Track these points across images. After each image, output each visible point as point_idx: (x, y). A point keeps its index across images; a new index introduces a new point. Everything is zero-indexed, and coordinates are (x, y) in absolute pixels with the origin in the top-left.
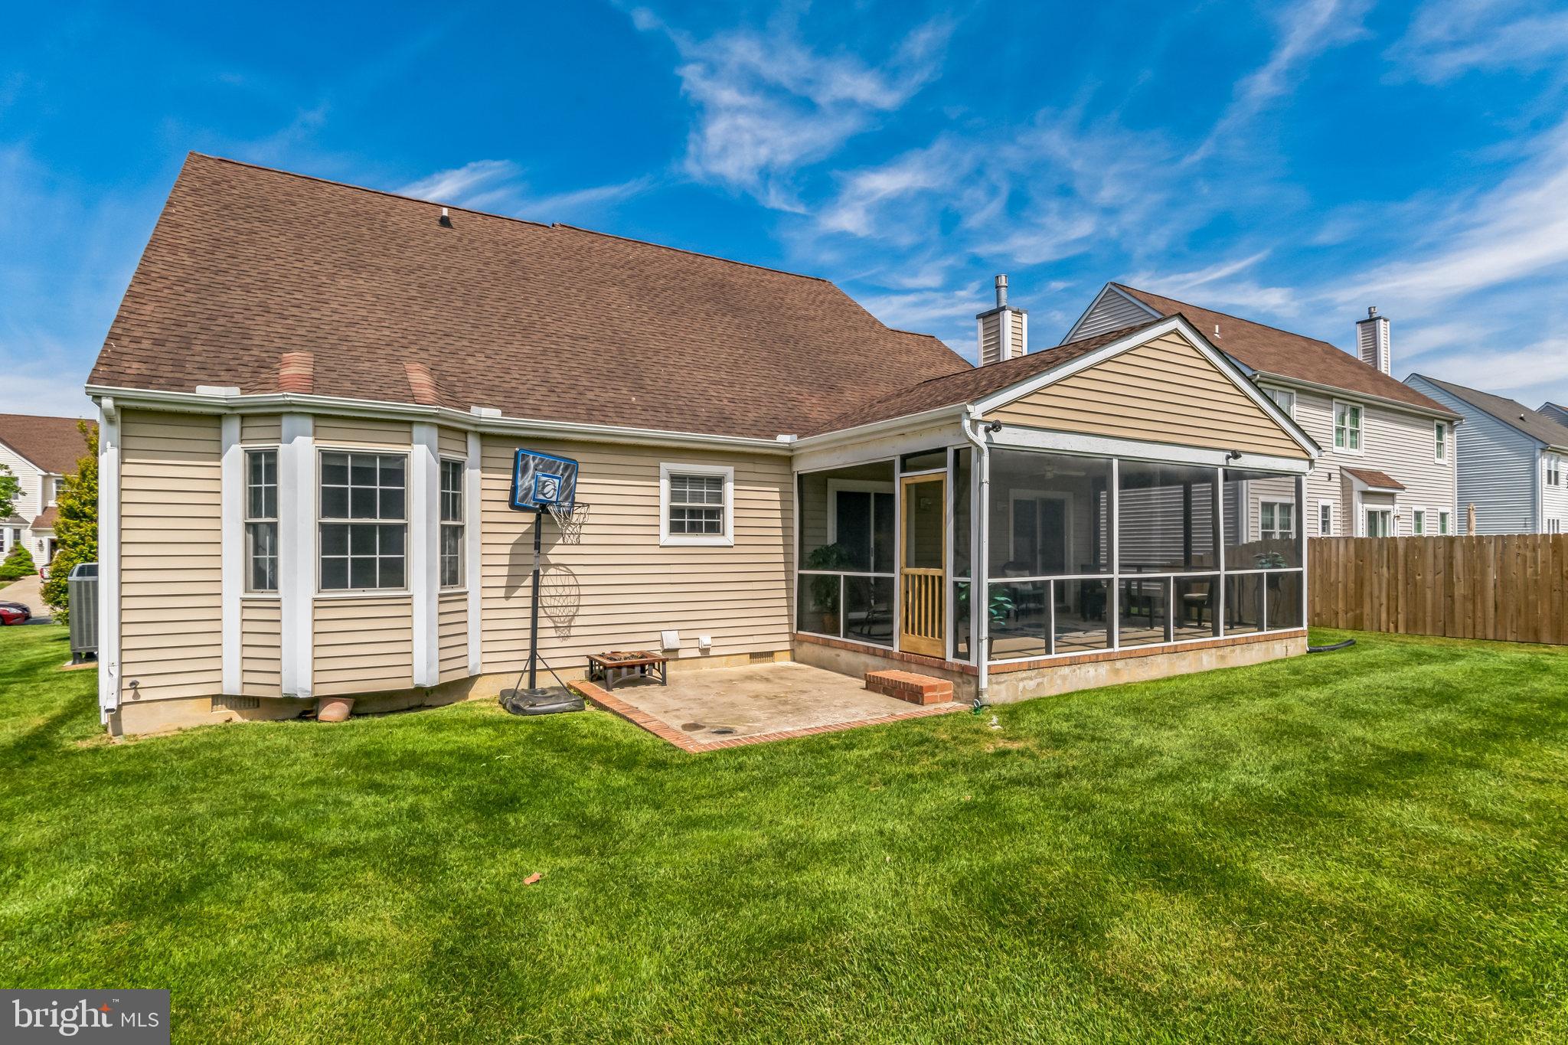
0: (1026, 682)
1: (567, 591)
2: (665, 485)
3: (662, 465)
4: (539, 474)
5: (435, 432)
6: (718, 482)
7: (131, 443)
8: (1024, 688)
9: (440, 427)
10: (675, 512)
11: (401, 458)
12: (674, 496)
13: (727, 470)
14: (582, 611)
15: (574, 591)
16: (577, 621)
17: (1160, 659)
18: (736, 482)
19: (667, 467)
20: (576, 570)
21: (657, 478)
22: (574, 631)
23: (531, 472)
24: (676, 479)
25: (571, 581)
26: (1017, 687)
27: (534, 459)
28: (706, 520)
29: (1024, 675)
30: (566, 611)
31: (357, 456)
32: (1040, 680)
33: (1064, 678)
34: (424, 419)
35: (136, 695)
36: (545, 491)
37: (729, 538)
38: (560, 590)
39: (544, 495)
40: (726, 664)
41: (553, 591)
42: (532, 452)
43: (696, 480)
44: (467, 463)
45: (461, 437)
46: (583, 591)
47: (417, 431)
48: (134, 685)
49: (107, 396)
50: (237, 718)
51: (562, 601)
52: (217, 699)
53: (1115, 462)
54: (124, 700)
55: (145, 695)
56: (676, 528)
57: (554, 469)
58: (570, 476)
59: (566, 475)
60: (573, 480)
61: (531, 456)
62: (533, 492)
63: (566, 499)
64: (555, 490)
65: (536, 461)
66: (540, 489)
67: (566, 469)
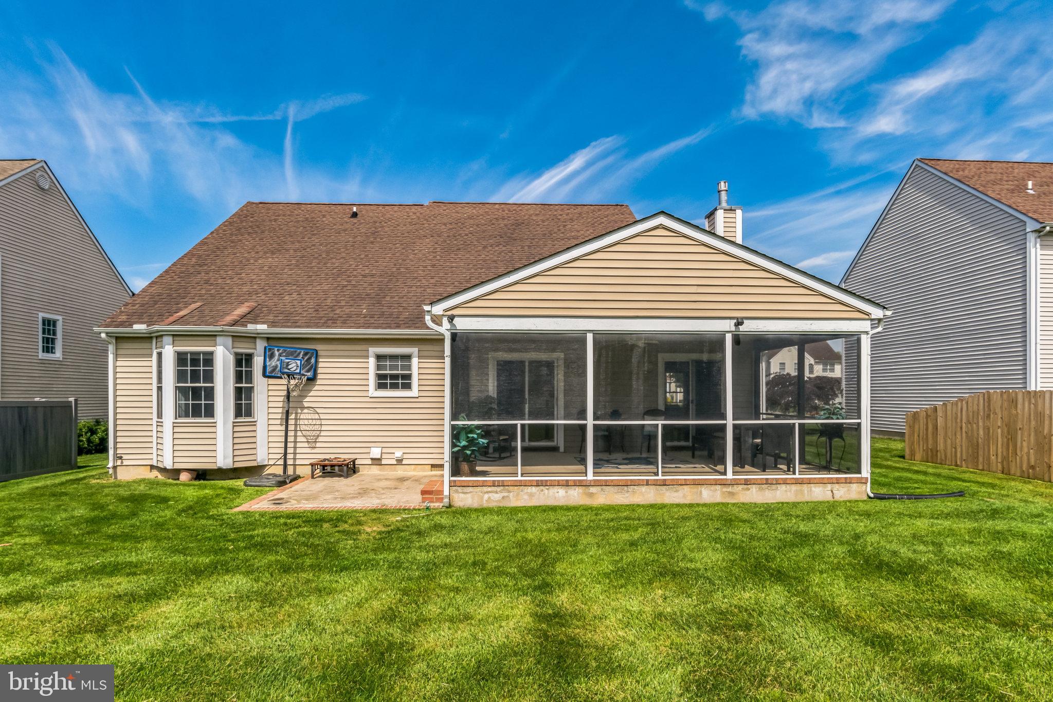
0: (490, 495)
1: (314, 422)
2: (372, 361)
3: (370, 349)
4: (283, 358)
5: (230, 340)
6: (408, 357)
7: (120, 352)
8: (489, 498)
9: (233, 336)
10: (380, 377)
11: (211, 353)
12: (379, 367)
13: (413, 350)
14: (323, 433)
15: (318, 422)
16: (320, 439)
17: (644, 489)
18: (419, 357)
19: (374, 350)
20: (319, 411)
21: (367, 357)
22: (318, 445)
23: (276, 358)
24: (379, 357)
25: (317, 416)
26: (482, 498)
27: (278, 350)
28: (403, 381)
29: (489, 489)
30: (314, 433)
31: (192, 353)
32: (506, 494)
33: (531, 495)
34: (222, 333)
35: (122, 462)
36: (290, 367)
37: (414, 392)
38: (310, 422)
39: (289, 369)
40: (414, 470)
41: (306, 422)
42: (277, 347)
43: (393, 357)
44: (255, 354)
45: (253, 340)
46: (324, 422)
47: (219, 339)
48: (121, 458)
49: (103, 332)
50: (160, 477)
51: (311, 428)
52: (152, 467)
53: (590, 337)
54: (118, 464)
55: (125, 463)
56: (381, 386)
57: (295, 355)
58: (310, 359)
59: (306, 358)
60: (313, 360)
61: (276, 349)
62: (279, 368)
63: (308, 371)
64: (297, 366)
65: (281, 351)
66: (285, 366)
67: (306, 354)
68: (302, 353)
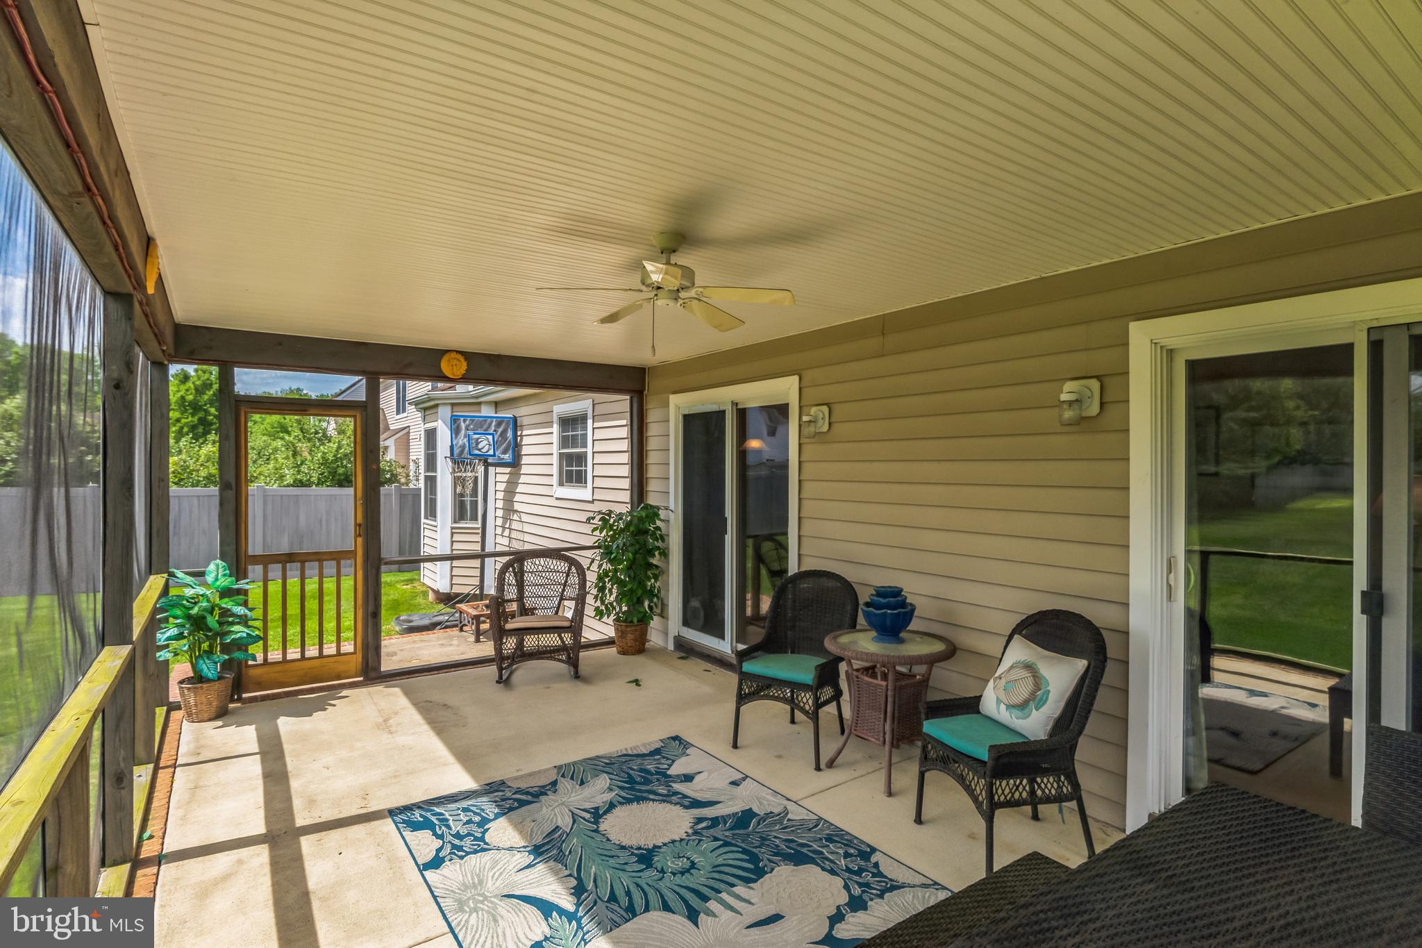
2: (556, 430)
4: (471, 433)
5: (448, 410)
9: (452, 405)
10: (561, 460)
12: (564, 441)
13: (588, 404)
18: (594, 417)
19: (556, 410)
21: (552, 423)
23: (463, 432)
24: (564, 423)
25: (521, 527)
27: (464, 422)
36: (480, 446)
37: (589, 490)
39: (480, 450)
43: (575, 421)
46: (525, 538)
51: (518, 544)
56: (562, 479)
57: (485, 427)
58: (505, 431)
59: (500, 430)
60: (510, 434)
61: (462, 419)
62: (467, 449)
63: (505, 452)
64: (490, 445)
65: (467, 422)
66: (474, 445)
67: (499, 424)
68: (494, 424)
